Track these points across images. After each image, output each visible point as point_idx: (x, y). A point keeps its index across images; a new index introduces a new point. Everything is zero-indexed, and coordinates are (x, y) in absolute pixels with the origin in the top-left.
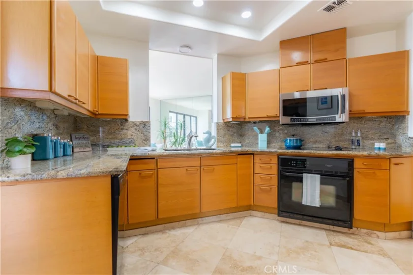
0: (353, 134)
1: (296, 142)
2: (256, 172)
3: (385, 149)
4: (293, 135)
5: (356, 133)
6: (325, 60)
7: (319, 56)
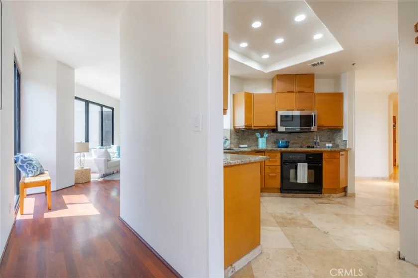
0: (315, 139)
1: (286, 144)
2: (266, 164)
3: (332, 147)
4: (283, 139)
5: (317, 138)
6: (303, 92)
7: (300, 89)
